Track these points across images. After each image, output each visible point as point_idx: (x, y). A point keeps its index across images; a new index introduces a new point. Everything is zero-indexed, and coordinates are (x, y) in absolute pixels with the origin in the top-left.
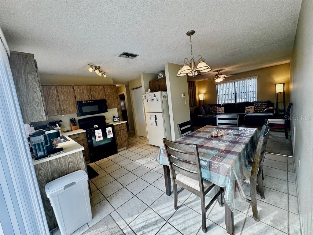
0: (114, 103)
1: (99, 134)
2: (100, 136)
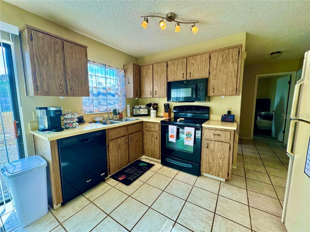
0: (226, 84)
1: (173, 132)
2: (174, 136)
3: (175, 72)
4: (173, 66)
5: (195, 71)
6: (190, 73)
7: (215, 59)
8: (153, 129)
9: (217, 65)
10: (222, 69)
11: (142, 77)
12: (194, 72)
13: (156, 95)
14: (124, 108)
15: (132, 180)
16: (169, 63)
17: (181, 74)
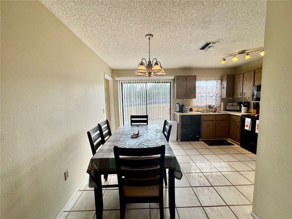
2: (248, 125)
4: (259, 73)
8: (236, 120)
11: (235, 82)
14: (219, 105)
16: (256, 71)
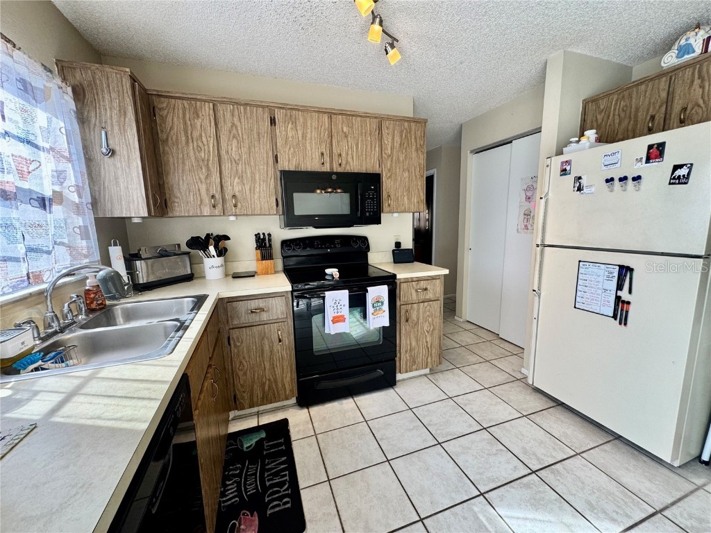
0: (408, 191)
1: (339, 307)
2: (341, 317)
3: (298, 144)
4: (290, 126)
5: (350, 152)
6: (340, 155)
7: (388, 134)
8: (265, 316)
9: (392, 149)
10: (401, 159)
12: (347, 154)
13: (235, 206)
15: (289, 505)
16: (279, 115)
17: (317, 155)
